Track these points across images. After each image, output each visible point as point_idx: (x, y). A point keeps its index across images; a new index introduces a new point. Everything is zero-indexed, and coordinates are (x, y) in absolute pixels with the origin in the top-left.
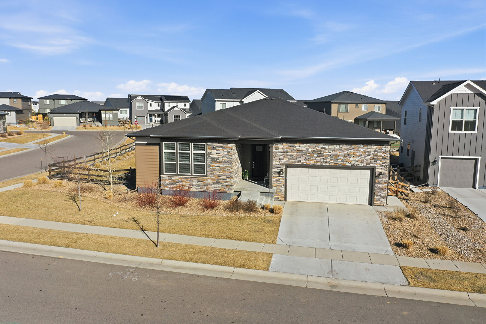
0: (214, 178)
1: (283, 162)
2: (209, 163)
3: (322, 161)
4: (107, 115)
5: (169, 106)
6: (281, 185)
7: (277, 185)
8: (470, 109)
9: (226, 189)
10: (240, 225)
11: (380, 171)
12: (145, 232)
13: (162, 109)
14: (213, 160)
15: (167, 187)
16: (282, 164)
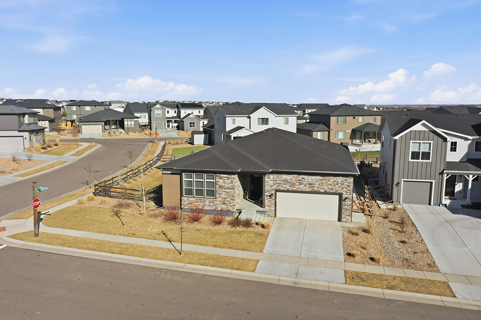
0: (221, 200)
1: (273, 188)
2: (217, 188)
3: (302, 188)
4: (129, 123)
5: (185, 113)
6: (272, 205)
7: (269, 205)
8: (425, 143)
9: (230, 208)
10: (239, 238)
11: (346, 196)
12: (172, 243)
13: (179, 116)
14: (221, 187)
15: (186, 206)
16: (273, 190)
